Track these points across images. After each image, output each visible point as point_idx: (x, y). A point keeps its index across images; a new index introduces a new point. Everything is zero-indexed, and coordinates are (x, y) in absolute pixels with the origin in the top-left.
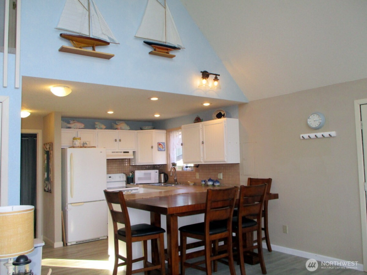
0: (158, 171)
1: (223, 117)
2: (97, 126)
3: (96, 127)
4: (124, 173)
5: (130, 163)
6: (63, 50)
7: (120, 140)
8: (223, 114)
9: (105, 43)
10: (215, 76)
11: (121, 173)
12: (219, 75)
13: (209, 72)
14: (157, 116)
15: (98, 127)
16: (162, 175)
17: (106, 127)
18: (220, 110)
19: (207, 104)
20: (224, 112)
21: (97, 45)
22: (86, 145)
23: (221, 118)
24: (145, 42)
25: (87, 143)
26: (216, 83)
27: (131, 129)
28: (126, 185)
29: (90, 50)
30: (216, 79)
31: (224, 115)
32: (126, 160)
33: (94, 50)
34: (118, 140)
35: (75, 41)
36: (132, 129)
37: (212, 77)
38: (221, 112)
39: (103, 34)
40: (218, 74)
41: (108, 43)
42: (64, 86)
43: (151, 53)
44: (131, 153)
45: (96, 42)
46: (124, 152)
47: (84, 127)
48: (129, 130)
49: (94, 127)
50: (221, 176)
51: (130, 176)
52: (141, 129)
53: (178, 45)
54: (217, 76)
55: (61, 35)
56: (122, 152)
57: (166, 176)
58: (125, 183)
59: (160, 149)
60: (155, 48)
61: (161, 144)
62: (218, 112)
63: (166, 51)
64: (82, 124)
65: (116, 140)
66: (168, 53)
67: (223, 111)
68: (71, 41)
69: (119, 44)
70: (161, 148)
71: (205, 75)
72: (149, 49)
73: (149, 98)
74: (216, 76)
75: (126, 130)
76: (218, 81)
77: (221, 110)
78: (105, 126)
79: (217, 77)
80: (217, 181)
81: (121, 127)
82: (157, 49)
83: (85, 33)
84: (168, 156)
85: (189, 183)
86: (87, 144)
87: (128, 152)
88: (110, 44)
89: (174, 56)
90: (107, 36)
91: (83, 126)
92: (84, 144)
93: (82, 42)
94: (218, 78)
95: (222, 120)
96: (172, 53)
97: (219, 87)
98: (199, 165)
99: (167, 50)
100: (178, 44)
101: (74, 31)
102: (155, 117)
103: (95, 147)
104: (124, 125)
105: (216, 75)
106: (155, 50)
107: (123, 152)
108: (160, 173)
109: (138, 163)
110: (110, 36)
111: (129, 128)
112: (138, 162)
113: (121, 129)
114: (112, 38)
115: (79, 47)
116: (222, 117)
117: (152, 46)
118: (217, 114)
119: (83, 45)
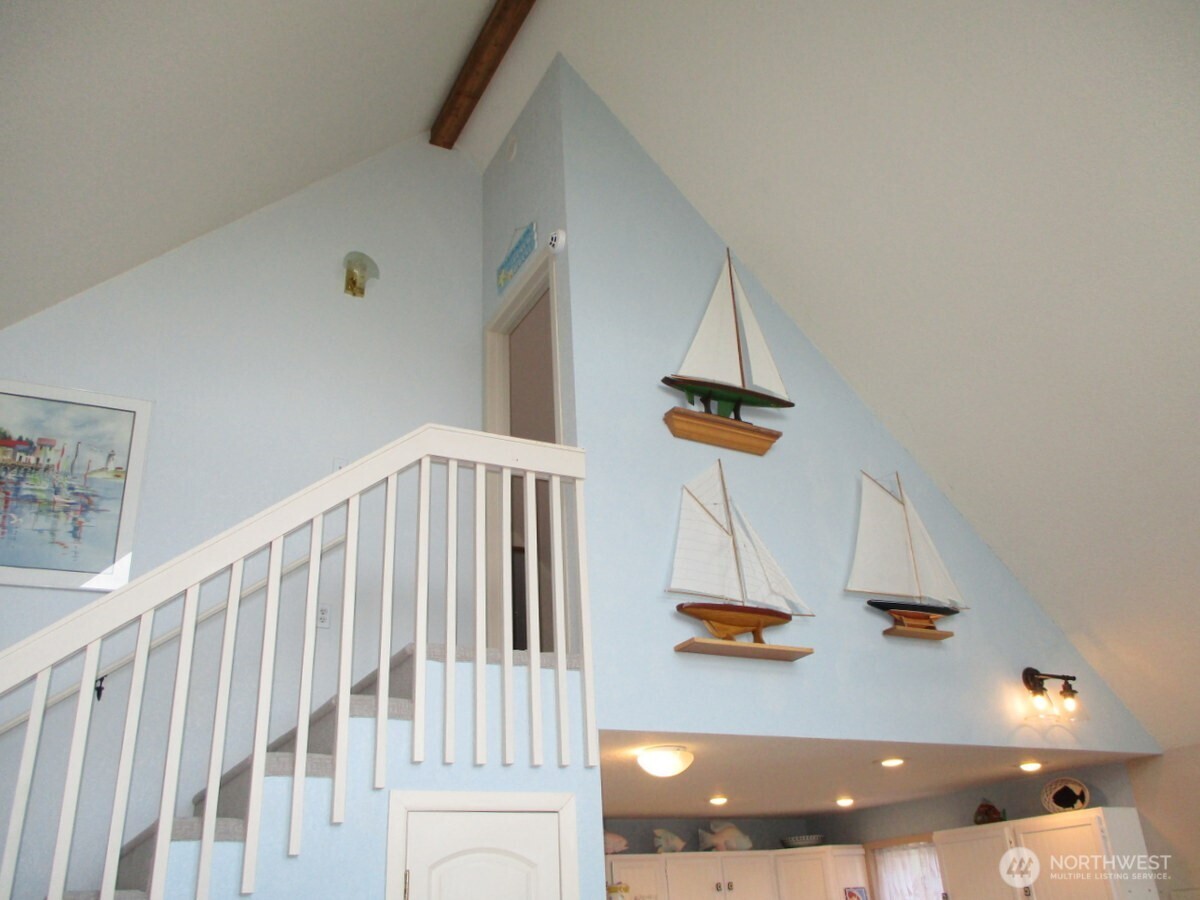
1: (1079, 802)
2: (661, 842)
3: (657, 845)
6: (687, 648)
7: (730, 887)
8: (1077, 791)
9: (779, 618)
10: (1062, 682)
12: (1074, 679)
13: (1042, 672)
14: (845, 802)
15: (664, 846)
17: (685, 843)
18: (1062, 780)
19: (1031, 767)
20: (1080, 785)
21: (767, 625)
23: (1072, 806)
24: (872, 604)
26: (1070, 704)
29: (745, 641)
30: (1068, 691)
31: (1082, 797)
33: (758, 639)
34: (724, 887)
35: (713, 620)
37: (1053, 687)
38: (1071, 786)
39: (773, 592)
40: (1071, 675)
41: (786, 618)
42: (679, 748)
43: (887, 633)
45: (763, 619)
47: (625, 849)
53: (950, 601)
54: (1070, 682)
55: (680, 608)
60: (897, 617)
62: (1059, 788)
63: (925, 623)
64: (620, 839)
65: (718, 887)
66: (933, 628)
67: (1075, 783)
68: (705, 621)
69: (813, 616)
71: (1033, 680)
72: (883, 623)
73: (877, 762)
74: (1066, 683)
75: (743, 850)
76: (1076, 695)
77: (1070, 781)
79: (1070, 686)
81: (725, 843)
82: (906, 621)
83: (734, 596)
88: (793, 617)
89: (949, 635)
90: (783, 597)
91: (622, 844)
93: (730, 623)
94: (1074, 688)
96: (943, 625)
97: (1081, 714)
99: (927, 618)
100: (951, 598)
101: (709, 592)
102: (838, 806)
104: (733, 834)
105: (1066, 678)
106: (897, 622)
110: (790, 597)
111: (750, 846)
113: (727, 849)
114: (794, 601)
115: (724, 636)
116: (1075, 802)
117: (891, 613)
118: (1054, 792)
119: (733, 629)
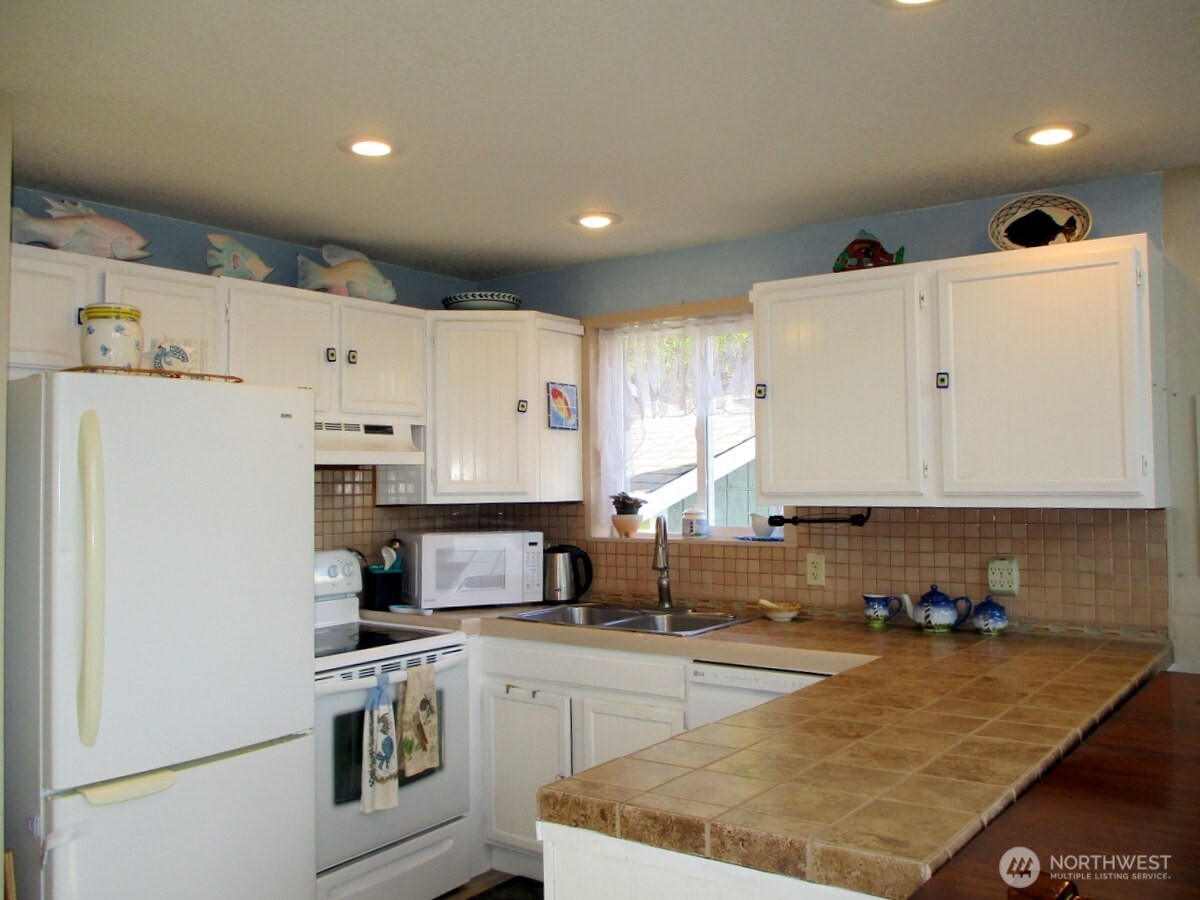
0: (538, 537)
2: (222, 258)
3: (211, 262)
4: (350, 550)
5: (374, 493)
7: (351, 358)
11: (335, 548)
14: (594, 223)
15: (228, 266)
16: (561, 560)
17: (270, 270)
18: (1034, 200)
20: (1067, 208)
22: (177, 365)
23: (1046, 244)
25: (188, 350)
27: (401, 300)
28: (362, 617)
32: (359, 477)
34: (341, 356)
36: (406, 297)
44: (402, 434)
46: (370, 429)
47: (141, 254)
48: (393, 303)
49: (200, 263)
50: (1006, 577)
51: (387, 567)
52: (448, 304)
56: (355, 428)
57: (580, 561)
58: (356, 602)
59: (558, 418)
61: (560, 394)
64: (131, 233)
65: (330, 355)
67: (1058, 205)
70: (563, 414)
75: (379, 300)
78: (268, 264)
80: (989, 606)
81: (348, 284)
84: (590, 461)
85: (768, 609)
86: (184, 358)
87: (386, 430)
91: (134, 244)
92: (161, 353)
95: (1058, 251)
98: (869, 509)
103: (239, 381)
104: (364, 273)
107: (362, 428)
108: (550, 553)
109: (435, 494)
111: (392, 295)
112: (435, 488)
113: (350, 295)
